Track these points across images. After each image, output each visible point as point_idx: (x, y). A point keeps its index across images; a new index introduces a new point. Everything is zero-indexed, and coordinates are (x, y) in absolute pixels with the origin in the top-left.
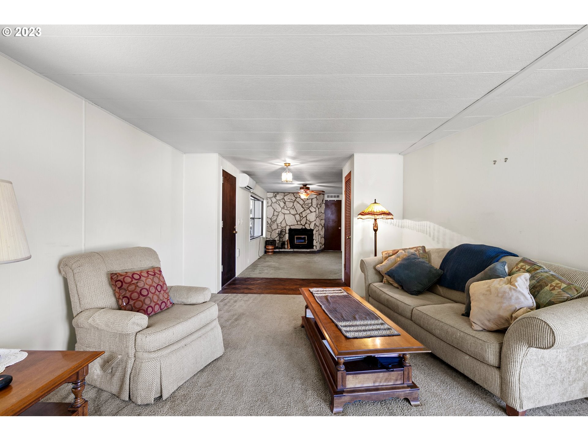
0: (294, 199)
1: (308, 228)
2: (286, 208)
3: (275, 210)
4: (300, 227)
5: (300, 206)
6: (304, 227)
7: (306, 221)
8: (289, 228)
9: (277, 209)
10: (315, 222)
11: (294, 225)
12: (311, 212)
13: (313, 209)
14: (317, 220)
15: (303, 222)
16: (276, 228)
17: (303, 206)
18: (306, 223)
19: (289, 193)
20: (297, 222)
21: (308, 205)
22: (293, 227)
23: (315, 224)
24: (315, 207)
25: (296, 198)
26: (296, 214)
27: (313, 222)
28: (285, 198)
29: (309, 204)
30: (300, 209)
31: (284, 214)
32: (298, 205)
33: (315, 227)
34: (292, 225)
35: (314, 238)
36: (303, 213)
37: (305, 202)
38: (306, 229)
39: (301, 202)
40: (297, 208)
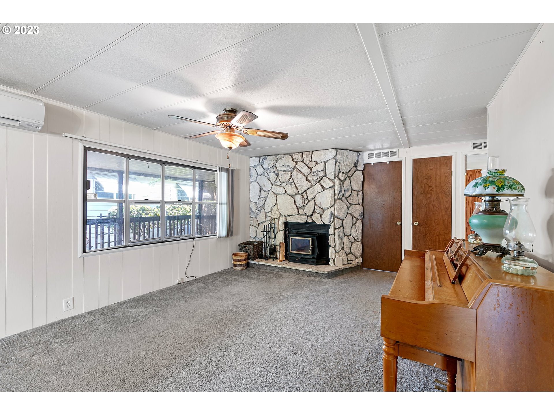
0: (292, 164)
1: (318, 222)
2: (279, 184)
3: (261, 189)
4: (302, 220)
5: (304, 178)
6: (310, 220)
7: (315, 207)
8: (284, 220)
9: (264, 186)
10: (332, 209)
11: (292, 215)
12: (324, 189)
13: (327, 183)
14: (336, 206)
15: (309, 210)
16: (264, 220)
17: (310, 178)
18: (314, 212)
19: (285, 154)
20: (298, 208)
21: (317, 175)
22: (290, 220)
23: (331, 213)
24: (332, 177)
25: (296, 163)
26: (296, 194)
27: (328, 208)
28: (277, 165)
29: (319, 173)
30: (302, 184)
31: (276, 194)
32: (300, 176)
33: (332, 220)
34: (288, 216)
35: (331, 242)
36: (307, 191)
37: (313, 170)
38: (313, 225)
39: (305, 170)
40: (298, 182)
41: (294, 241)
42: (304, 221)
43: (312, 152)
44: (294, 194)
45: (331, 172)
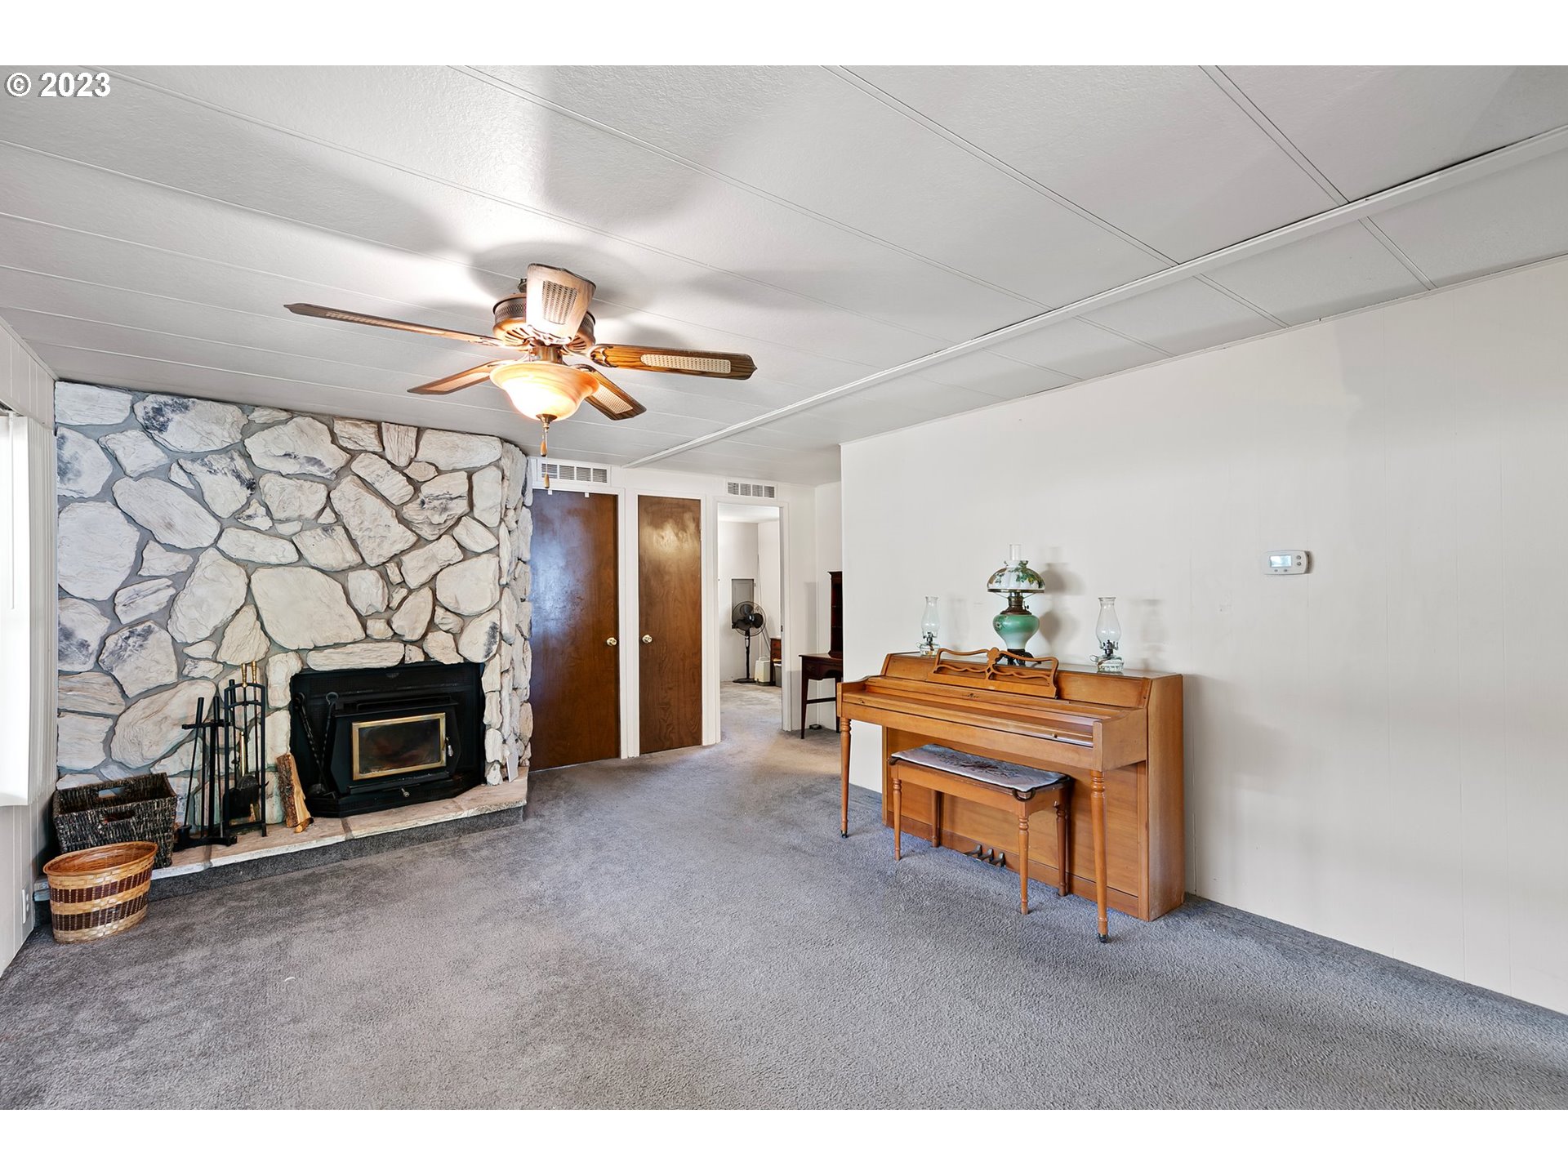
0: (333, 458)
1: (449, 658)
2: (263, 523)
3: (147, 536)
4: (386, 656)
5: (388, 513)
6: (416, 656)
7: (434, 611)
8: (295, 667)
9: (169, 526)
10: (494, 617)
11: (336, 645)
12: (467, 553)
13: (474, 536)
14: (504, 607)
15: (412, 620)
16: (171, 678)
17: (411, 512)
18: (432, 625)
19: (292, 413)
20: (363, 621)
21: (445, 509)
22: (322, 663)
23: (494, 628)
24: (492, 520)
25: (353, 455)
26: (352, 568)
27: (479, 615)
28: (253, 445)
29: (452, 504)
30: (382, 531)
31: (249, 568)
32: (371, 503)
33: (495, 647)
34: (316, 648)
35: (490, 716)
36: (405, 558)
37: (426, 490)
38: (431, 668)
39: (395, 487)
40: (366, 524)
41: (368, 736)
42: (392, 662)
43: (420, 431)
44: (346, 565)
45: (490, 504)
